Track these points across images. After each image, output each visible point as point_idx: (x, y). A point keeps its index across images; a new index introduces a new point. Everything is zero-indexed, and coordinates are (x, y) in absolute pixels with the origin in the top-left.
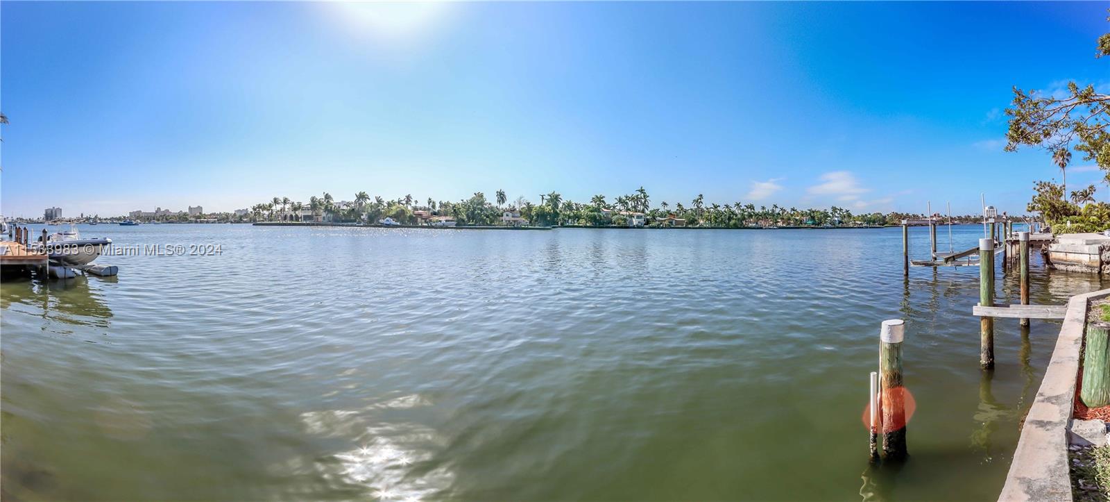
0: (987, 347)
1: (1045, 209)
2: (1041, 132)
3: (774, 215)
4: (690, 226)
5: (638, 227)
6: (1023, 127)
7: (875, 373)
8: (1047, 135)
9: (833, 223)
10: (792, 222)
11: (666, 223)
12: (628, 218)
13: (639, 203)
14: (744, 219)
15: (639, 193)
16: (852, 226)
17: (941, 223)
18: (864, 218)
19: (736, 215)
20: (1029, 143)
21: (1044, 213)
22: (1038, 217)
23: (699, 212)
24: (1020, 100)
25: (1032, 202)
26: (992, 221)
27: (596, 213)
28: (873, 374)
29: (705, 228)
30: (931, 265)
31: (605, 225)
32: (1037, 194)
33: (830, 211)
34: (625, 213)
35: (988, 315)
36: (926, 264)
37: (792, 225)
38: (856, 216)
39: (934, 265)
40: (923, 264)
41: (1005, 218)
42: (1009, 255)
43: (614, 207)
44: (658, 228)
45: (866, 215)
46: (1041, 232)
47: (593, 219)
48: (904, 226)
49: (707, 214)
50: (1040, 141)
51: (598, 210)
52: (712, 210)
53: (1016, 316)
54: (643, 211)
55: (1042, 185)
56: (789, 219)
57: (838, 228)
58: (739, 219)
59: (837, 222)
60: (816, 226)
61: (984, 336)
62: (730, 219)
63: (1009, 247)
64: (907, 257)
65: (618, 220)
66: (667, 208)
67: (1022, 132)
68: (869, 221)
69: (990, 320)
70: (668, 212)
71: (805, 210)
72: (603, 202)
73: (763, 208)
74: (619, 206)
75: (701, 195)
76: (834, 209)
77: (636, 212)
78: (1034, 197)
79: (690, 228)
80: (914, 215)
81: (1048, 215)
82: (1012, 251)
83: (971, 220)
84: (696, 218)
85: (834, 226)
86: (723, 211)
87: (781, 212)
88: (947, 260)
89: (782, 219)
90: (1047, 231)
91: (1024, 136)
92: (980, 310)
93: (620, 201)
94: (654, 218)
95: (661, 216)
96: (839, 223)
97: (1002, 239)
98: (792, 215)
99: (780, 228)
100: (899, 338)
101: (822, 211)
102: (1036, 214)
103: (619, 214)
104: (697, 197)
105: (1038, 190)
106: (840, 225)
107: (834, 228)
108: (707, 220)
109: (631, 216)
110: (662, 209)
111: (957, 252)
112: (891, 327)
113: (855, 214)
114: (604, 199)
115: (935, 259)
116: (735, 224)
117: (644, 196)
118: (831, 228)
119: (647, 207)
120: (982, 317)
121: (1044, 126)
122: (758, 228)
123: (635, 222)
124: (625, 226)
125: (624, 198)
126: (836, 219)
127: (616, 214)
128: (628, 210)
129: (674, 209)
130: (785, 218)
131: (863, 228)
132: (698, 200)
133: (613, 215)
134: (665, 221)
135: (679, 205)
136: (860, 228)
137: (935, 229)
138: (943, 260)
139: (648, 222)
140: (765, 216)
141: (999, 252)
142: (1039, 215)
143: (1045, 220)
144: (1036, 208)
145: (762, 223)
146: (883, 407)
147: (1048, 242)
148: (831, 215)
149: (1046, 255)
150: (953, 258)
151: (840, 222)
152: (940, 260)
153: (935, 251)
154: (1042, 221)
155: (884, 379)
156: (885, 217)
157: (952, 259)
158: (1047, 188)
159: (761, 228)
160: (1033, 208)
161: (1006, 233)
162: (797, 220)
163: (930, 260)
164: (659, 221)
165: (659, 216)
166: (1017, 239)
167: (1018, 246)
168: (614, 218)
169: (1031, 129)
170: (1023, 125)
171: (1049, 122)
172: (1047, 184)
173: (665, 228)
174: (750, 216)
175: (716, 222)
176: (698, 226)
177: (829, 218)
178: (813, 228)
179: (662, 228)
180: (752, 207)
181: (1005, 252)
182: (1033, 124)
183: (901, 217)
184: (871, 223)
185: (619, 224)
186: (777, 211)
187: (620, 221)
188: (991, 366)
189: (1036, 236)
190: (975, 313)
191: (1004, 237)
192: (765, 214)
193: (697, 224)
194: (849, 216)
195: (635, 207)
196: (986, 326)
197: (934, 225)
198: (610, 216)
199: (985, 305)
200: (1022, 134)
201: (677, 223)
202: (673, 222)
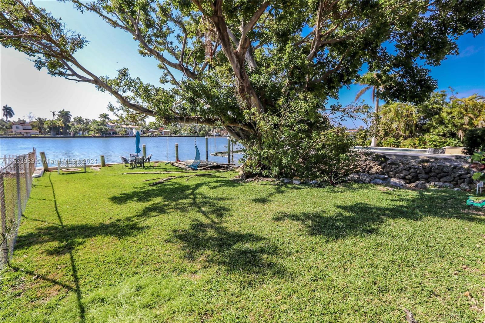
12: (128, 130)
27: (102, 127)
29: (184, 136)
31: (111, 135)
34: (127, 126)
43: (117, 122)
47: (101, 131)
51: (104, 124)
65: (120, 131)
72: (108, 118)
79: (173, 136)
84: (178, 129)
94: (147, 129)
103: (121, 127)
109: (131, 129)
116: (203, 134)
123: (134, 132)
124: (126, 135)
127: (119, 127)
133: (117, 128)
134: (156, 132)
139: (143, 133)
164: (151, 132)
165: (154, 129)
168: (117, 130)
173: (155, 137)
185: (122, 134)
187: (122, 132)
198: (114, 128)
201: (165, 133)
202: (163, 132)
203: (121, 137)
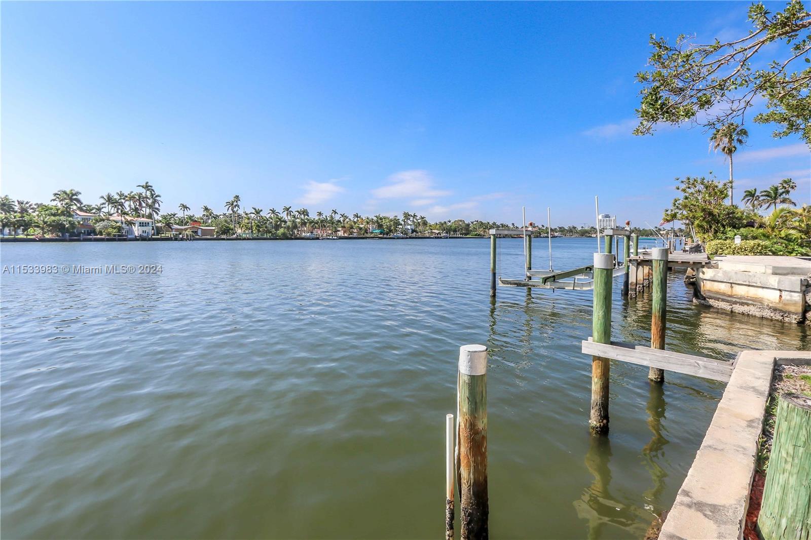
0: (599, 401)
1: (694, 217)
2: (695, 100)
3: (333, 223)
4: (223, 237)
5: (142, 239)
6: (664, 98)
7: (452, 416)
8: (705, 103)
9: (405, 232)
10: (355, 231)
11: (189, 232)
12: (124, 225)
13: (144, 205)
14: (295, 227)
15: (143, 191)
16: (427, 235)
17: (537, 234)
18: (442, 226)
19: (285, 222)
20: (673, 121)
21: (693, 224)
22: (681, 230)
23: (238, 219)
24: (660, 56)
25: (673, 208)
26: (611, 232)
27: (62, 218)
28: (449, 417)
29: (244, 239)
30: (524, 285)
31: (82, 237)
32: (681, 196)
33: (401, 218)
34: (119, 218)
35: (602, 355)
36: (518, 284)
37: (355, 235)
38: (432, 223)
39: (528, 285)
40: (515, 284)
41: (628, 229)
42: (632, 279)
43: (99, 209)
44: (176, 240)
45: (445, 223)
46: (685, 251)
47: (58, 227)
48: (492, 237)
49: (246, 221)
50: (693, 114)
51: (67, 213)
52: (253, 215)
53: (645, 363)
54: (150, 216)
55: (692, 183)
56: (352, 228)
57: (410, 238)
58: (288, 228)
59: (410, 231)
60: (385, 236)
61: (596, 385)
62: (277, 227)
63: (633, 268)
64: (494, 274)
65: (106, 227)
66: (188, 213)
67: (663, 104)
68: (448, 230)
69: (606, 364)
70: (190, 218)
71: (372, 216)
72: (78, 201)
73: (320, 214)
74: (108, 208)
75: (237, 197)
76: (407, 216)
77: (139, 216)
78: (676, 201)
79: (224, 239)
80: (502, 225)
81: (699, 226)
82: (637, 275)
83: (577, 232)
84: (232, 227)
85: (406, 236)
86: (268, 216)
87: (342, 219)
88: (545, 280)
89: (343, 227)
90: (697, 249)
91: (667, 111)
92: (592, 347)
93: (110, 200)
94: (168, 225)
95: (181, 222)
96: (412, 233)
97: (623, 257)
98: (355, 223)
99: (341, 238)
100: (481, 370)
101: (392, 217)
102: (678, 224)
103: (108, 219)
104: (231, 199)
105: (684, 190)
106: (414, 235)
107: (407, 238)
108: (247, 228)
109: (130, 223)
110: (180, 214)
111: (559, 272)
112: (472, 354)
113: (431, 222)
114: (79, 197)
115: (530, 278)
116: (284, 234)
117: (152, 195)
118: (403, 238)
119: (156, 210)
120: (594, 356)
121: (700, 90)
122: (313, 239)
123: (137, 231)
124: (120, 236)
125: (117, 197)
126: (409, 227)
127: (103, 220)
128: (124, 214)
129: (198, 214)
130: (347, 226)
131: (441, 238)
132: (233, 202)
133: (97, 221)
134: (186, 230)
135: (206, 209)
136: (438, 238)
137: (530, 241)
138: (541, 281)
139: (158, 231)
140: (322, 224)
141: (618, 274)
142: (683, 227)
143: (693, 234)
144: (679, 216)
145: (318, 232)
146: (462, 469)
147: (697, 265)
148: (403, 223)
149: (694, 286)
150: (554, 278)
151: (413, 231)
152: (537, 280)
153: (530, 268)
154: (688, 235)
155: (463, 425)
156: (468, 225)
157: (552, 279)
158: (700, 187)
159: (318, 239)
160: (674, 216)
161: (629, 249)
162: (361, 229)
163: (523, 279)
164: (177, 230)
165: (178, 224)
166: (647, 258)
167: (646, 269)
168: (98, 226)
169: (678, 99)
170: (664, 94)
171: (709, 83)
172: (699, 181)
173: (187, 239)
174: (304, 224)
175: (259, 231)
176: (235, 236)
177: (400, 227)
178: (380, 238)
179: (182, 239)
180: (305, 212)
181: (627, 275)
182: (682, 90)
183: (486, 227)
184: (452, 233)
185: (109, 234)
186: (337, 217)
187: (110, 230)
188: (604, 431)
189: (677, 256)
190: (584, 351)
191: (625, 255)
192: (322, 221)
193: (234, 234)
194: (425, 223)
195: (136, 210)
196: (599, 371)
197: (530, 236)
198: (91, 223)
199: (599, 341)
200: (662, 108)
201: (205, 232)
202: (199, 231)
203: (108, 240)
